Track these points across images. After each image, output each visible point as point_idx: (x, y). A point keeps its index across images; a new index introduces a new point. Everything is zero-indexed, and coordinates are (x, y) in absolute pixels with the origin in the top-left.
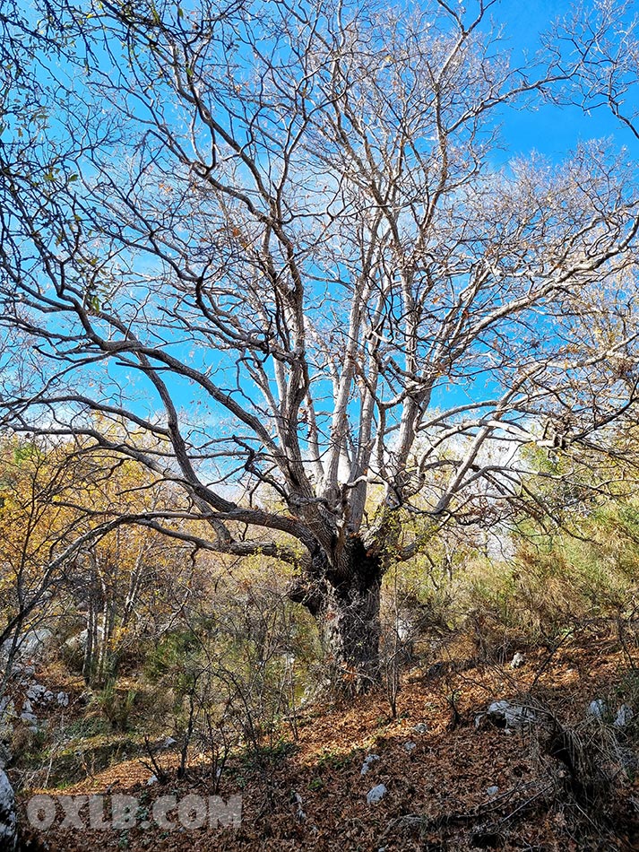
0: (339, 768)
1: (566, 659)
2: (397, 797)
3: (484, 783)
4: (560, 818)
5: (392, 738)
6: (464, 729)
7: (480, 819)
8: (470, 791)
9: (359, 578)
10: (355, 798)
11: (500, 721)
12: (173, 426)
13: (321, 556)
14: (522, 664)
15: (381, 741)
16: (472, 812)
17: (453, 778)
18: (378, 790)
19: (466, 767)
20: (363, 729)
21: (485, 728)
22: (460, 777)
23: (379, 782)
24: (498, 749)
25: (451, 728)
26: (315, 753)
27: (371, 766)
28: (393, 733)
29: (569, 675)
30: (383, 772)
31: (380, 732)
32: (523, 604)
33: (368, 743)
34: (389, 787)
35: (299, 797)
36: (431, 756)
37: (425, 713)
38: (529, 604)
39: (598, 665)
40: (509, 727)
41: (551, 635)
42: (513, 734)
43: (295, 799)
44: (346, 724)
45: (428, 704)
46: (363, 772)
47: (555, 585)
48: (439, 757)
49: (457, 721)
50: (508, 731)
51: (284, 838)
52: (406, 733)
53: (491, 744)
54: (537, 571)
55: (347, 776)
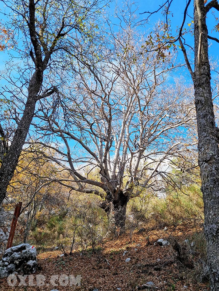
0: (117, 254)
1: (179, 229)
2: (134, 261)
3: (156, 258)
4: (175, 265)
5: (131, 247)
6: (151, 246)
7: (156, 265)
8: (153, 260)
9: (121, 202)
10: (122, 261)
11: (161, 244)
12: (69, 153)
13: (110, 195)
14: (167, 230)
15: (128, 248)
16: (154, 264)
17: (148, 257)
18: (128, 259)
19: (152, 255)
20: (122, 245)
21: (156, 246)
22: (150, 257)
23: (129, 257)
24: (160, 251)
25: (147, 246)
26: (109, 250)
27: (126, 254)
28: (131, 246)
29: (180, 233)
30: (129, 255)
31: (127, 246)
32: (168, 213)
33: (124, 248)
34: (131, 258)
35: (107, 260)
36: (142, 252)
37: (139, 242)
38: (170, 213)
39: (188, 231)
40: (163, 246)
41: (176, 222)
42: (164, 247)
43: (106, 261)
44: (117, 243)
45: (140, 239)
46: (123, 255)
47: (178, 208)
48: (144, 252)
49: (149, 244)
50: (163, 247)
51: (105, 269)
52: (134, 246)
53: (158, 250)
54: (173, 204)
55: (119, 256)
